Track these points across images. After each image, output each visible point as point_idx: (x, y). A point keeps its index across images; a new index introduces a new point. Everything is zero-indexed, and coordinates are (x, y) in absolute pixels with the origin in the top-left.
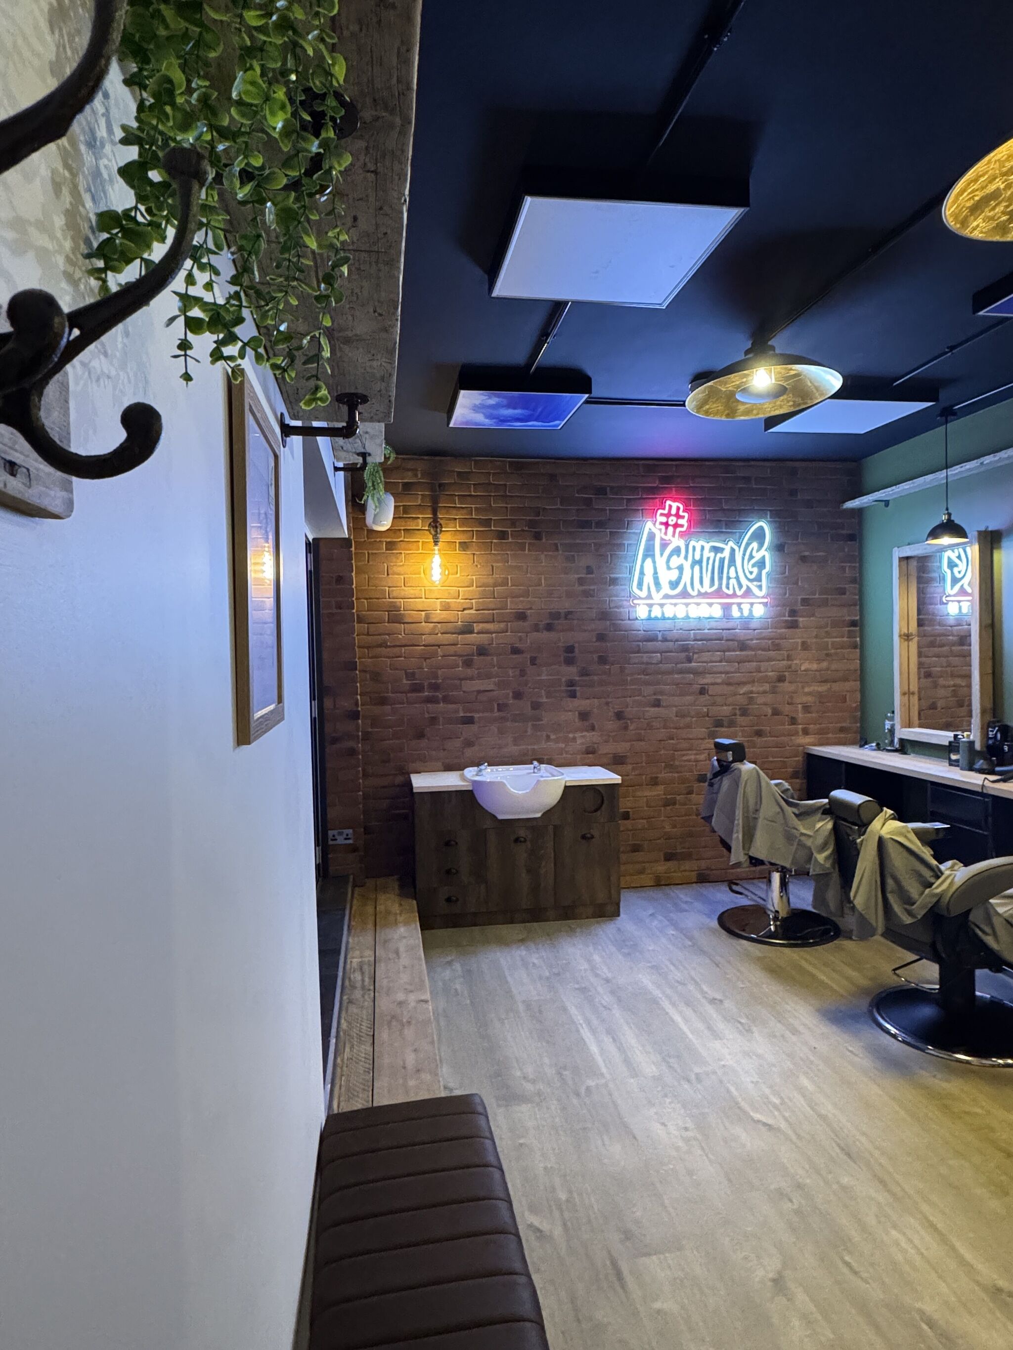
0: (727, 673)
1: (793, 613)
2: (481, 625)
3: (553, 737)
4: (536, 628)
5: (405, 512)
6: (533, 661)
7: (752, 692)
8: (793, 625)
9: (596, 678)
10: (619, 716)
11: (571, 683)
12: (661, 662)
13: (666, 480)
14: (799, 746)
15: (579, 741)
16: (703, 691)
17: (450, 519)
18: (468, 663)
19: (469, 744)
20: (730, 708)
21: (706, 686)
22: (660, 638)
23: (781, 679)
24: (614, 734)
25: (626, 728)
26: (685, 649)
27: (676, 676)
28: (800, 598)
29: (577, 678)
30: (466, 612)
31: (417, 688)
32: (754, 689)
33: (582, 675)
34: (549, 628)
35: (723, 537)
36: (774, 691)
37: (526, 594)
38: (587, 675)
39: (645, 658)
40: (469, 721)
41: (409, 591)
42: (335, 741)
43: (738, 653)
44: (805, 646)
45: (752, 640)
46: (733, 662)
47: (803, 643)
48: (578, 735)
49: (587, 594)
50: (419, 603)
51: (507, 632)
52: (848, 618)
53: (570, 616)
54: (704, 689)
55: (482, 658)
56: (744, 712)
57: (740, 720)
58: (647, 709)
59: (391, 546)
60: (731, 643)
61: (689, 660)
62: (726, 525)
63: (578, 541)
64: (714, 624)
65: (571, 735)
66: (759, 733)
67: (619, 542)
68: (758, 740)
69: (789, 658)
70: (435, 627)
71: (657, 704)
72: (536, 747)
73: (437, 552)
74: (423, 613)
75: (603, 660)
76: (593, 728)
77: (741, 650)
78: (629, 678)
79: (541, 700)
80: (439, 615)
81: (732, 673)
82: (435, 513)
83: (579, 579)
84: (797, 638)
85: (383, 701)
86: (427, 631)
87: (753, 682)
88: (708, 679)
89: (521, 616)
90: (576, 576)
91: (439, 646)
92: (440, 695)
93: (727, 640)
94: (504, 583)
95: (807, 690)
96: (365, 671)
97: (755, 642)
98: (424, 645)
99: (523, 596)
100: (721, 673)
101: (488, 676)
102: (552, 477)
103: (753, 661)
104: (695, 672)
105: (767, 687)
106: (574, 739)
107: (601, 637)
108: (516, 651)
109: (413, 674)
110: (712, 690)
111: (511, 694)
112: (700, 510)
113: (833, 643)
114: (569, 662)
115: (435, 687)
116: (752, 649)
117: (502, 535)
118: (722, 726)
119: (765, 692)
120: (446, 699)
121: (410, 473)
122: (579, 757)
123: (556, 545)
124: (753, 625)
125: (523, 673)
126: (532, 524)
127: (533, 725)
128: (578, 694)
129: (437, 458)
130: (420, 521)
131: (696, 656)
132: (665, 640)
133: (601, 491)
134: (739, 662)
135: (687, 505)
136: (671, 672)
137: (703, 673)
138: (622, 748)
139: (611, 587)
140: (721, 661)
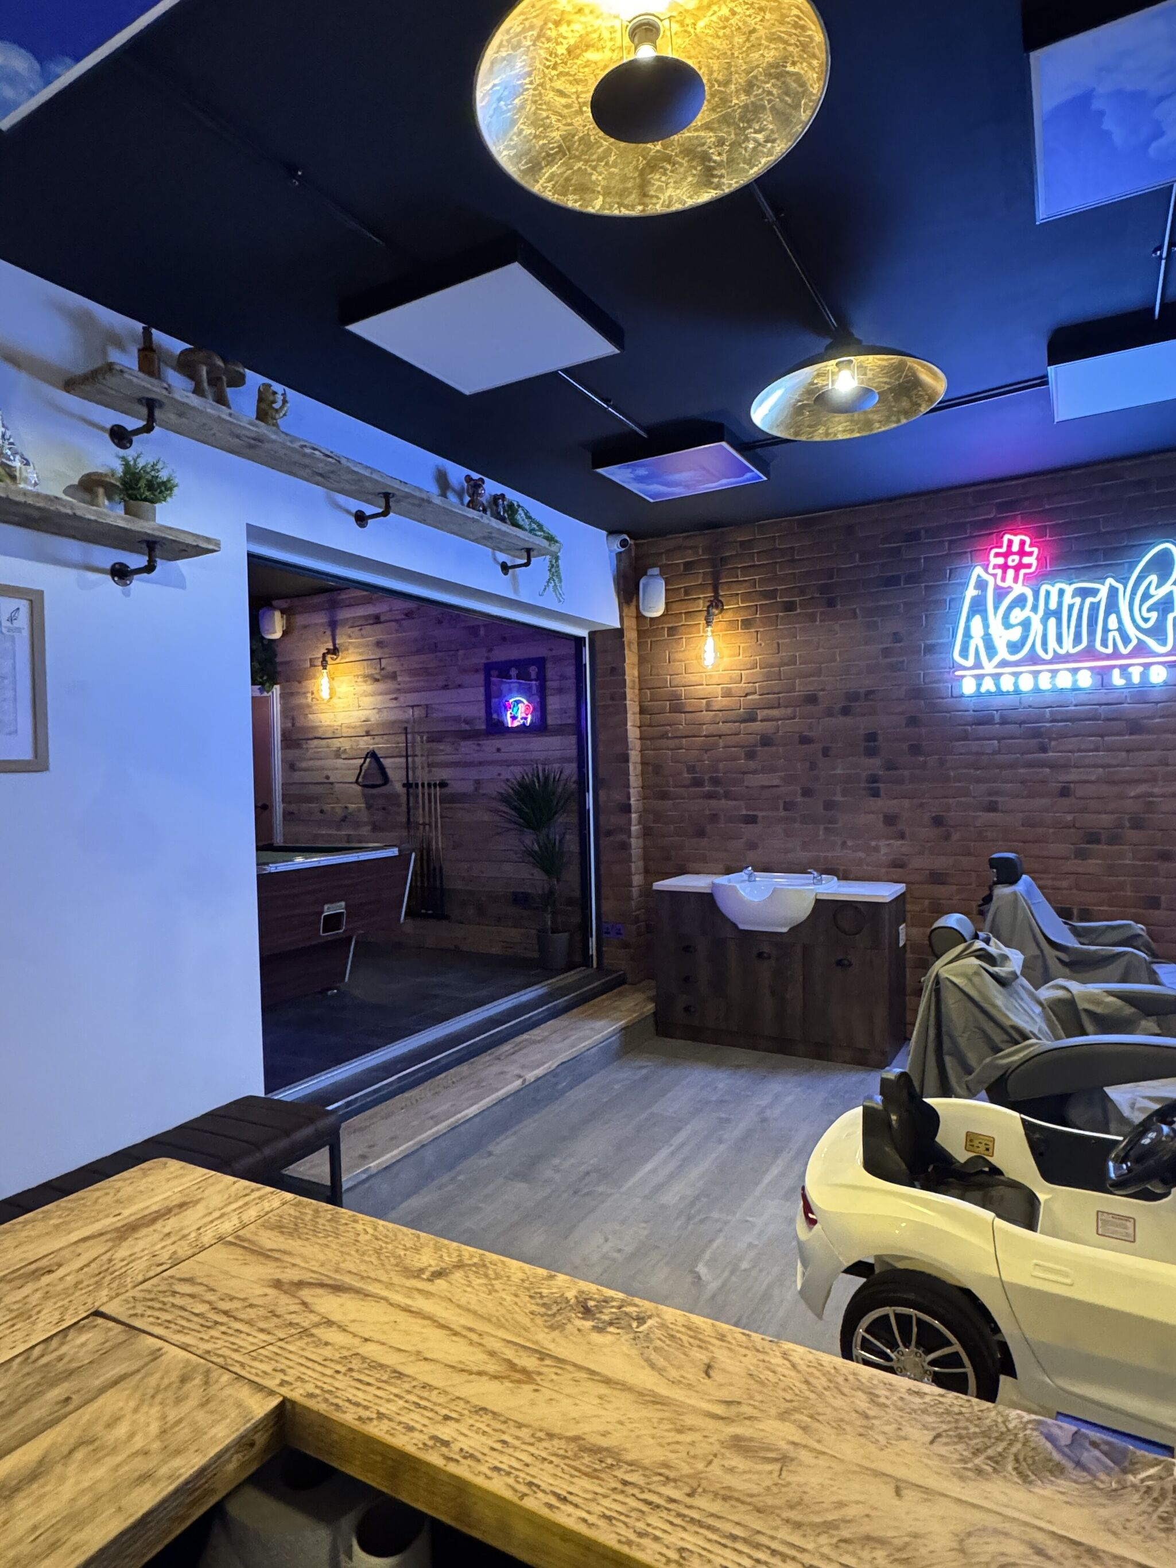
0: (1109, 766)
2: (766, 712)
3: (849, 843)
4: (830, 713)
5: (686, 593)
6: (826, 752)
7: (1152, 795)
9: (906, 773)
10: (938, 821)
11: (874, 779)
12: (999, 752)
13: (1008, 507)
15: (883, 851)
16: (1065, 792)
17: (732, 595)
18: (751, 755)
19: (752, 846)
20: (1113, 817)
21: (1072, 785)
22: (997, 719)
24: (929, 844)
25: (947, 837)
26: (1036, 734)
27: (1022, 771)
29: (881, 773)
30: (749, 697)
31: (697, 783)
32: (1156, 790)
33: (888, 769)
34: (845, 711)
35: (1099, 573)
37: (818, 673)
38: (896, 769)
39: (975, 746)
40: (752, 820)
41: (693, 678)
42: (609, 833)
43: (1127, 737)
45: (1153, 717)
46: (1119, 750)
48: (882, 843)
49: (894, 667)
50: (701, 691)
51: (794, 718)
53: (872, 697)
54: (1068, 788)
55: (766, 748)
56: (1137, 824)
57: (1132, 835)
58: (978, 814)
59: (672, 631)
60: (1113, 723)
61: (1044, 749)
62: (1105, 555)
63: (881, 603)
64: (1082, 698)
65: (873, 843)
66: (1166, 856)
67: (937, 597)
68: (1163, 867)
70: (716, 715)
71: (992, 808)
72: (830, 854)
73: (709, 634)
74: (704, 701)
75: (915, 749)
76: (902, 836)
77: (1131, 734)
78: (952, 774)
79: (835, 799)
80: (720, 702)
81: (1115, 766)
82: (716, 590)
83: (884, 650)
85: (664, 796)
86: (707, 719)
87: (1154, 779)
88: (1073, 775)
89: (812, 699)
90: (881, 646)
91: (720, 736)
92: (720, 790)
93: (1107, 720)
94: (792, 661)
96: (647, 764)
97: (1158, 720)
98: (705, 736)
99: (813, 676)
100: (1095, 766)
101: (773, 770)
102: (850, 529)
103: (1154, 750)
104: (1053, 766)
106: (877, 849)
107: (913, 721)
108: (804, 740)
109: (694, 766)
110: (1080, 791)
111: (800, 791)
112: (1062, 539)
114: (871, 752)
115: (715, 781)
116: (1148, 730)
117: (789, 607)
118: (1099, 842)
120: (727, 796)
121: (690, 552)
122: (883, 870)
123: (854, 610)
124: (1155, 696)
125: (813, 766)
126: (824, 589)
127: (826, 829)
128: (882, 793)
129: (720, 530)
130: (701, 602)
131: (1053, 743)
132: (1004, 722)
133: (913, 537)
134: (1128, 751)
135: (1038, 536)
136: (1012, 766)
137: (1066, 766)
138: (941, 863)
139: (928, 657)
140: (1097, 750)
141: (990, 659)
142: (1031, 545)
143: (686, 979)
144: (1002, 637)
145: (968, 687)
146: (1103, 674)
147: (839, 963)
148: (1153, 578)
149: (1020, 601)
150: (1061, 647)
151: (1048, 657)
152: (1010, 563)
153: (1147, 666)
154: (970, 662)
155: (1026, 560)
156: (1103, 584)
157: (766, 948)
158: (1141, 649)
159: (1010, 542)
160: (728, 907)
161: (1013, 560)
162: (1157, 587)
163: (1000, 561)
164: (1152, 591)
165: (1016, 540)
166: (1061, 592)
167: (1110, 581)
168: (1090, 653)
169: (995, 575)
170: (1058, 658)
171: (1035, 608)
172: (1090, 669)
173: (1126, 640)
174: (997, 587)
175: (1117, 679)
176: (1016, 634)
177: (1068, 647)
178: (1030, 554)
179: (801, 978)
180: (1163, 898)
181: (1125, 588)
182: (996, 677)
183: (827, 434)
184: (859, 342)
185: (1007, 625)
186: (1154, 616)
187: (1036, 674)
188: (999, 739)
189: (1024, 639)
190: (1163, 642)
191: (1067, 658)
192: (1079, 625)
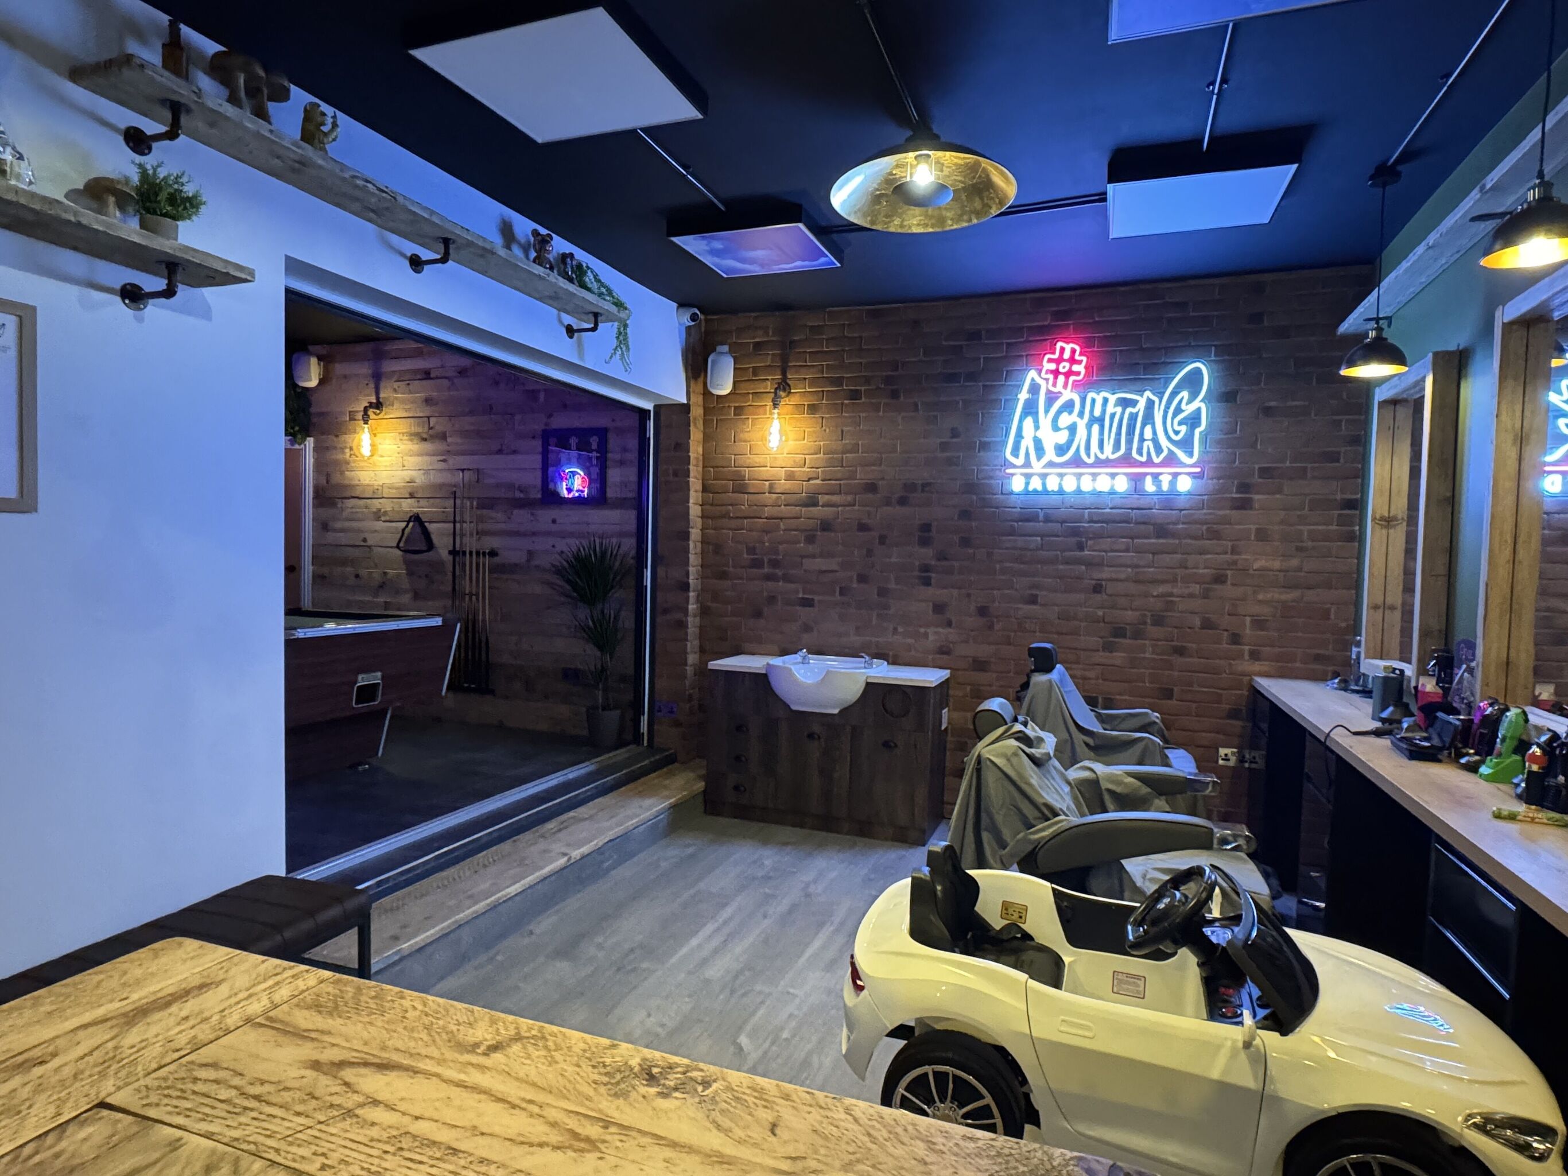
0: (1137, 566)
1: (1245, 487)
2: (827, 497)
3: (900, 630)
4: (888, 503)
6: (882, 540)
7: (1171, 595)
8: (1243, 505)
9: (956, 564)
10: (983, 611)
11: (926, 568)
12: (1042, 549)
13: (1062, 315)
14: (1243, 674)
15: (931, 638)
16: (1097, 589)
17: (799, 379)
18: (810, 539)
19: (807, 628)
20: (1138, 613)
21: (1104, 583)
22: (1041, 517)
23: (1219, 579)
24: (973, 633)
25: (991, 627)
26: (1075, 532)
27: (1061, 567)
28: (1257, 467)
29: (933, 563)
30: (811, 482)
31: (757, 564)
32: (1175, 591)
33: (939, 560)
34: (903, 501)
35: (1138, 386)
36: (1205, 595)
37: (879, 462)
38: (946, 559)
39: (1020, 542)
40: (807, 603)
41: (757, 459)
42: (666, 611)
43: (1153, 541)
44: (1262, 535)
45: (1175, 524)
46: (1145, 552)
47: (1258, 531)
48: (931, 631)
49: (950, 462)
50: (766, 472)
51: (854, 505)
52: (1339, 497)
53: (927, 489)
54: (1101, 586)
55: (826, 533)
56: (1158, 621)
57: (1153, 631)
58: (1020, 606)
59: (739, 411)
60: (1142, 527)
61: (1081, 547)
62: (1145, 369)
63: (942, 399)
64: (1118, 502)
65: (922, 630)
66: (1180, 651)
67: (994, 397)
68: (1178, 661)
69: (1234, 551)
70: (778, 498)
71: (1033, 600)
72: (880, 640)
73: (776, 416)
74: (767, 483)
75: (966, 542)
76: (949, 624)
77: (1158, 537)
78: (998, 566)
79: (889, 586)
80: (783, 485)
81: (1144, 567)
82: (784, 374)
83: (942, 444)
84: (1248, 523)
85: (723, 575)
86: (770, 502)
87: (1175, 581)
88: (1106, 573)
89: (871, 487)
90: (939, 441)
91: (781, 519)
92: (779, 572)
93: (1137, 523)
94: (855, 449)
95: (1260, 597)
96: (708, 543)
97: (1181, 526)
98: (767, 518)
99: (874, 465)
100: (1125, 566)
101: (830, 555)
102: (916, 323)
103: (1176, 553)
104: (1090, 564)
105: (1196, 589)
106: (926, 635)
107: (965, 514)
108: (863, 527)
109: (754, 548)
110: (1110, 588)
111: (855, 577)
112: (1107, 352)
113: (1310, 532)
114: (924, 542)
115: (775, 564)
116: (1173, 535)
117: (855, 395)
118: (1125, 637)
119: (1191, 596)
120: (786, 578)
121: (760, 332)
122: (930, 657)
123: (916, 405)
124: (1181, 502)
125: (870, 553)
126: (888, 380)
127: (879, 615)
128: (933, 581)
129: (792, 313)
130: (769, 383)
131: (1090, 543)
132: (1047, 519)
133: (975, 336)
134: (1154, 554)
135: (1087, 346)
136: (1054, 561)
137: (1099, 564)
138: (983, 651)
139: (982, 454)
140: (1127, 550)
141: (1039, 458)
142: (1081, 354)
143: (738, 758)
144: (1051, 439)
145: (1017, 485)
146: (1137, 480)
147: (886, 745)
148: (1185, 394)
149: (1069, 406)
150: (1102, 453)
151: (1091, 461)
152: (1061, 370)
153: (1175, 475)
154: (1020, 461)
155: (1076, 368)
156: (1142, 396)
157: (816, 728)
158: (1171, 460)
159: (1063, 349)
160: (781, 687)
161: (1064, 367)
162: (1189, 402)
163: (1052, 366)
164: (1183, 406)
165: (1068, 347)
166: (1106, 401)
167: (1148, 394)
168: (1127, 460)
169: (1047, 380)
170: (1099, 463)
171: (1081, 414)
172: (1125, 474)
173: (1159, 449)
174: (1049, 392)
175: (1149, 486)
176: (1062, 437)
177: (1108, 452)
178: (1079, 362)
179: (849, 758)
180: (1176, 689)
181: (1160, 402)
182: (1044, 476)
183: (902, 226)
184: (937, 137)
185: (1056, 428)
186: (1183, 429)
187: (1079, 476)
188: (1042, 536)
189: (1070, 442)
190: (1191, 454)
191: (1106, 463)
192: (1119, 433)
